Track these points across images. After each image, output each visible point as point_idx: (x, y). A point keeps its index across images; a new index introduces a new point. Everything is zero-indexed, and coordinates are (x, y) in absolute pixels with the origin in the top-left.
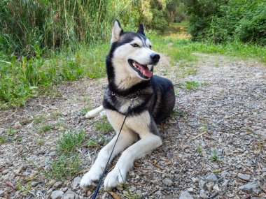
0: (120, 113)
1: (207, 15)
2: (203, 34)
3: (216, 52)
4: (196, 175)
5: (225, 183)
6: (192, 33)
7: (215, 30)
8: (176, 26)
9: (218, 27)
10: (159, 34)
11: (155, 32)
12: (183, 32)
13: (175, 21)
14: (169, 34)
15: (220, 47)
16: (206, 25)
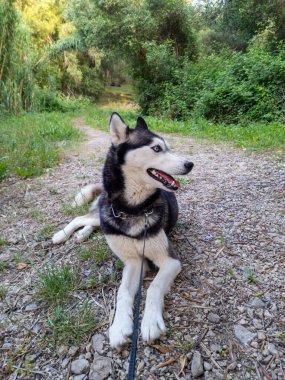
0: (129, 236)
1: (160, 81)
2: (156, 106)
3: (176, 131)
4: (240, 303)
5: (274, 307)
6: (141, 103)
7: (172, 102)
8: (115, 91)
9: (173, 98)
10: (94, 102)
11: (88, 100)
12: (126, 101)
13: (113, 85)
14: (107, 103)
15: (181, 125)
16: (158, 95)
